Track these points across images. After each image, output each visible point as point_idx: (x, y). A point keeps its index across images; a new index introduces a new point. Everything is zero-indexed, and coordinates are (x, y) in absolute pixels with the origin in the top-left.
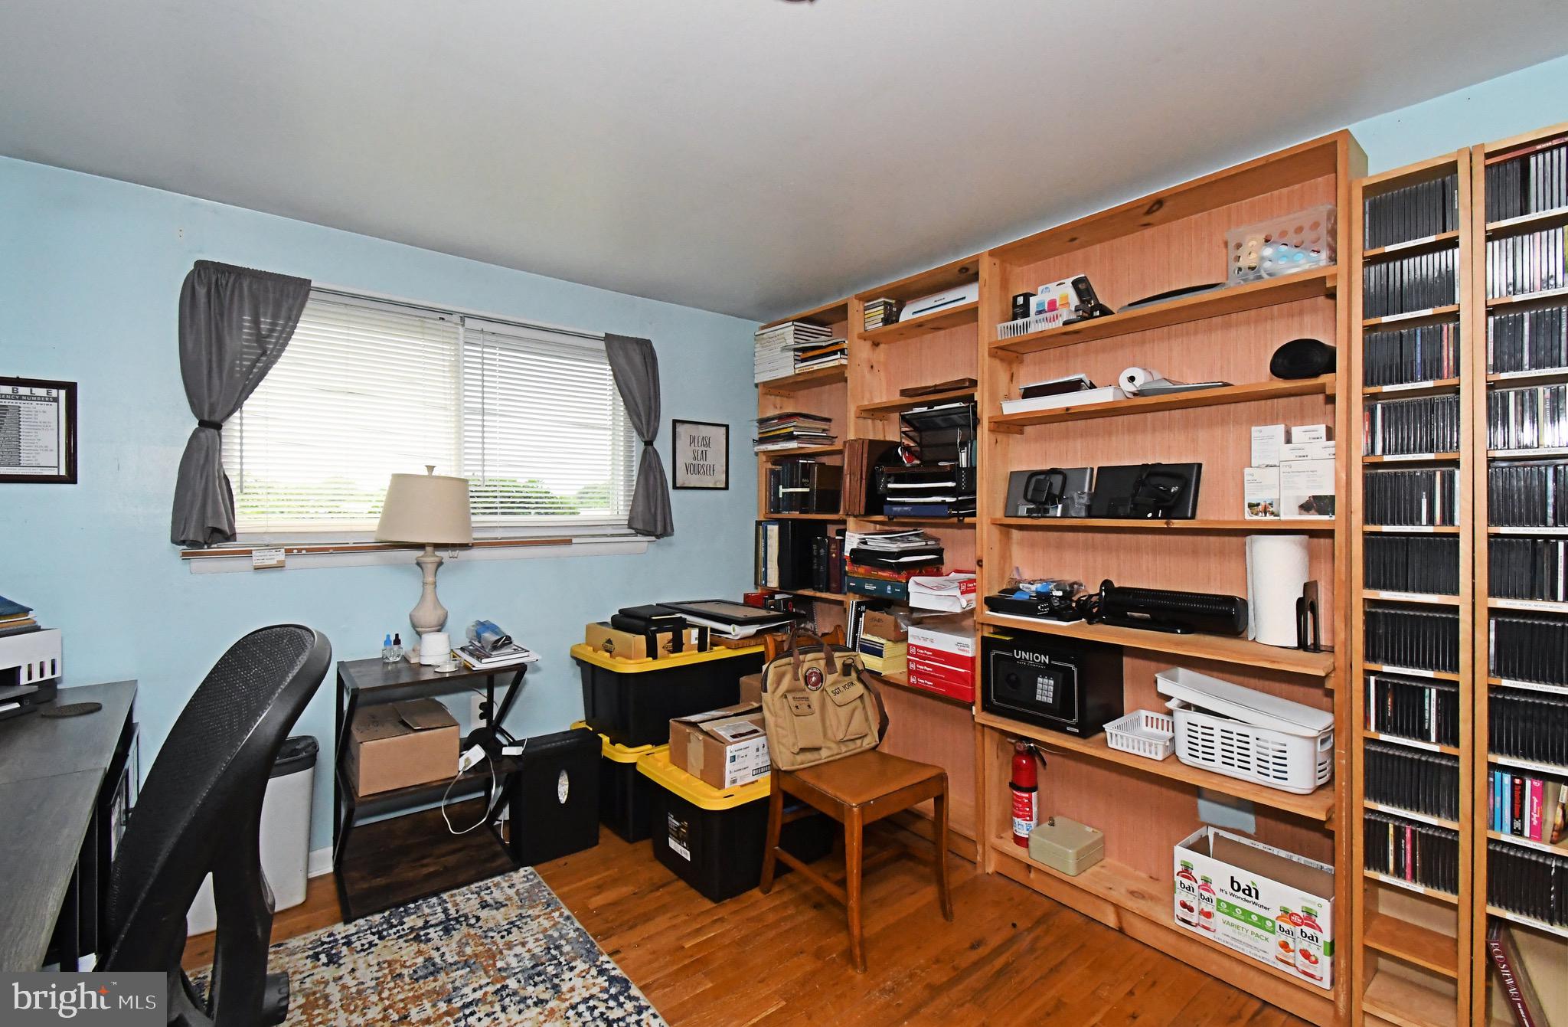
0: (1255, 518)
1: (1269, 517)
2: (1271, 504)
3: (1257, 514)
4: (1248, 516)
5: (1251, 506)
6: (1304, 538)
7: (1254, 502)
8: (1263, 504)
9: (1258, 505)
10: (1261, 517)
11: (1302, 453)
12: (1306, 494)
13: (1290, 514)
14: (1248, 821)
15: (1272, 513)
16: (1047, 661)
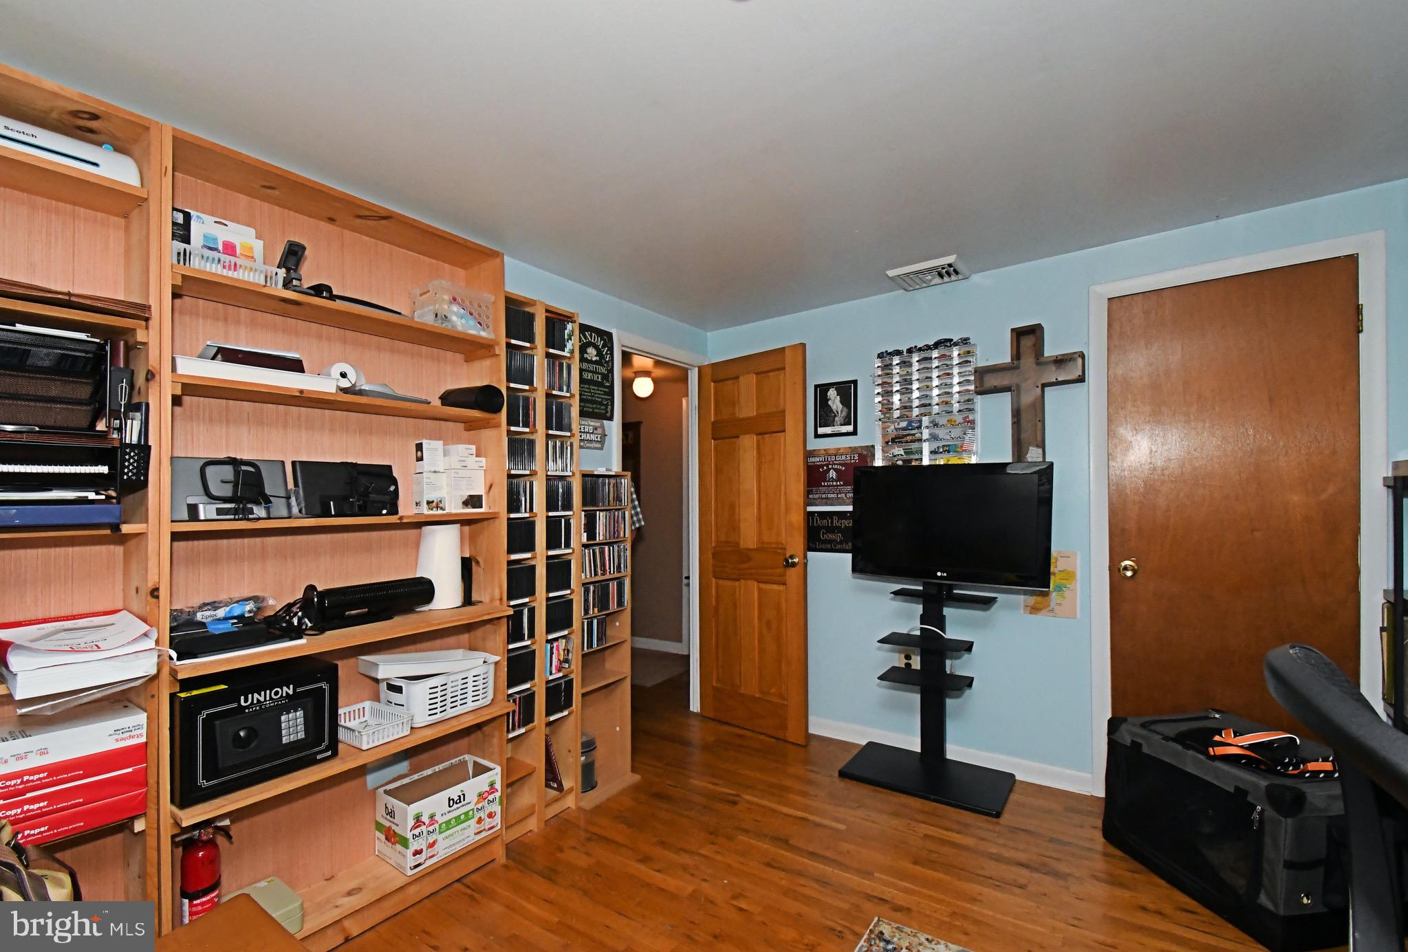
0: (431, 512)
1: (440, 512)
2: (440, 501)
3: (432, 510)
4: (425, 510)
5: (429, 503)
6: (458, 526)
7: (430, 500)
8: (436, 501)
9: (433, 502)
10: (434, 512)
11: (464, 464)
12: (466, 494)
13: (454, 507)
14: (403, 767)
15: (441, 508)
16: (291, 692)
